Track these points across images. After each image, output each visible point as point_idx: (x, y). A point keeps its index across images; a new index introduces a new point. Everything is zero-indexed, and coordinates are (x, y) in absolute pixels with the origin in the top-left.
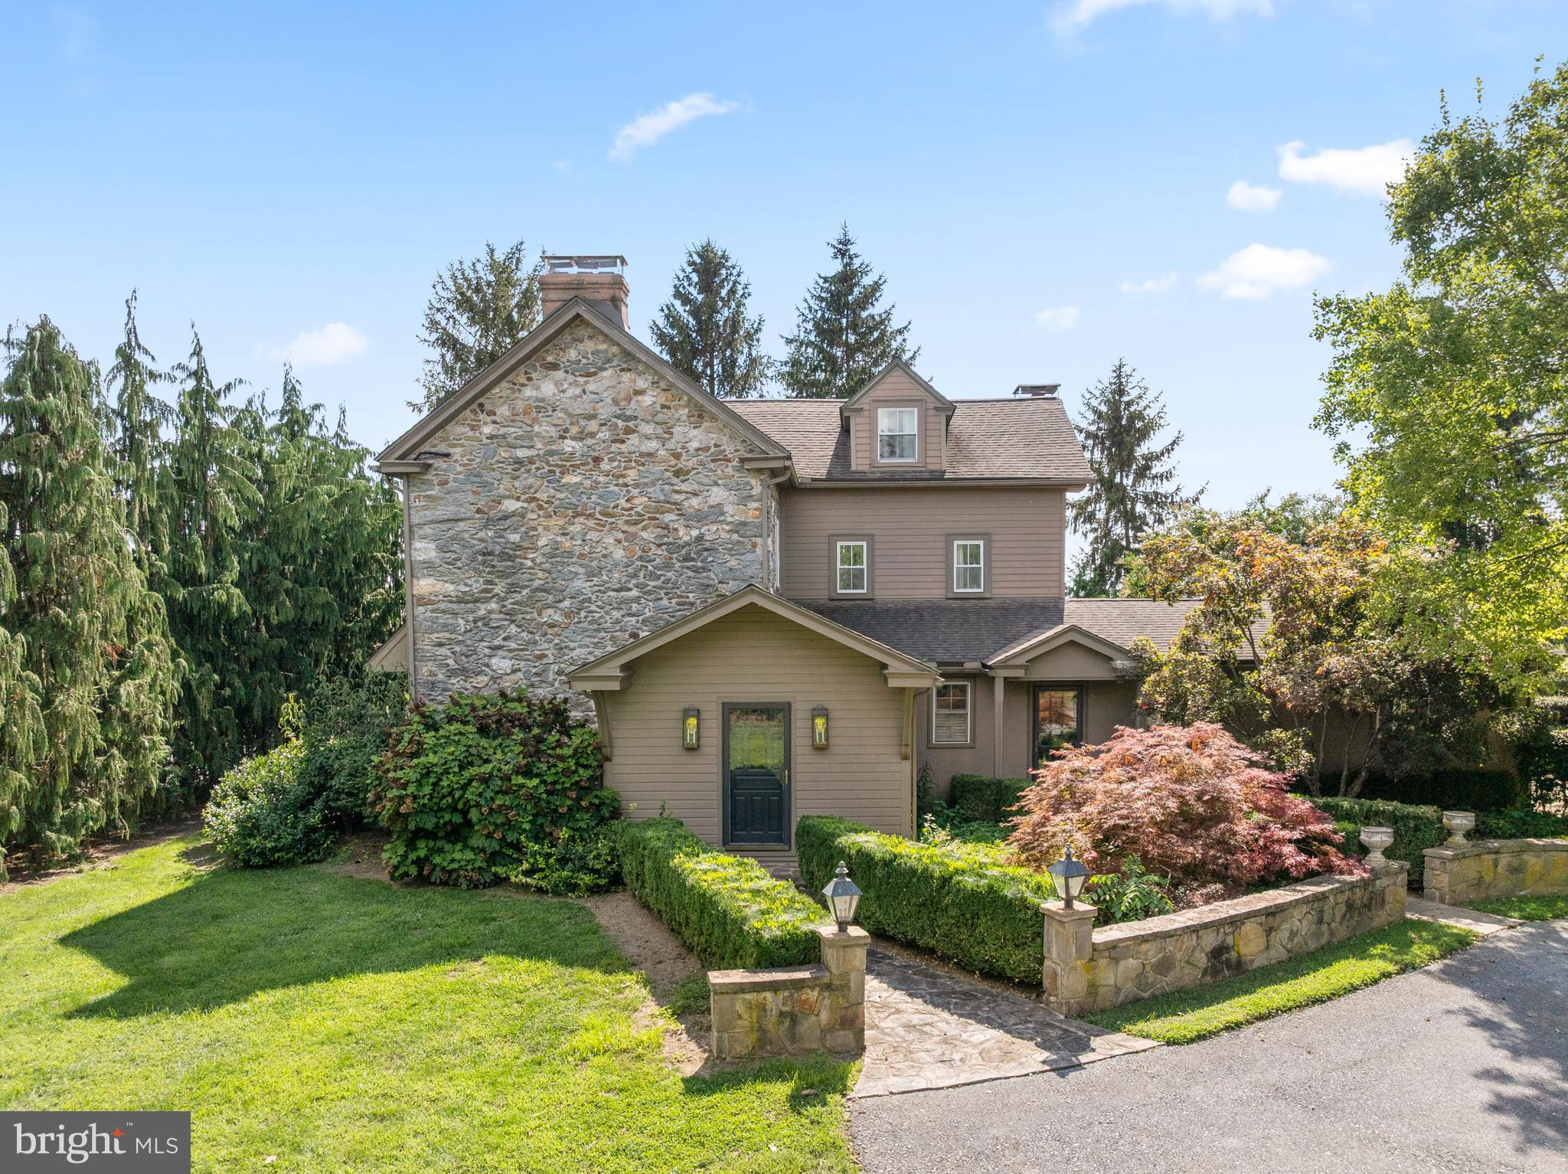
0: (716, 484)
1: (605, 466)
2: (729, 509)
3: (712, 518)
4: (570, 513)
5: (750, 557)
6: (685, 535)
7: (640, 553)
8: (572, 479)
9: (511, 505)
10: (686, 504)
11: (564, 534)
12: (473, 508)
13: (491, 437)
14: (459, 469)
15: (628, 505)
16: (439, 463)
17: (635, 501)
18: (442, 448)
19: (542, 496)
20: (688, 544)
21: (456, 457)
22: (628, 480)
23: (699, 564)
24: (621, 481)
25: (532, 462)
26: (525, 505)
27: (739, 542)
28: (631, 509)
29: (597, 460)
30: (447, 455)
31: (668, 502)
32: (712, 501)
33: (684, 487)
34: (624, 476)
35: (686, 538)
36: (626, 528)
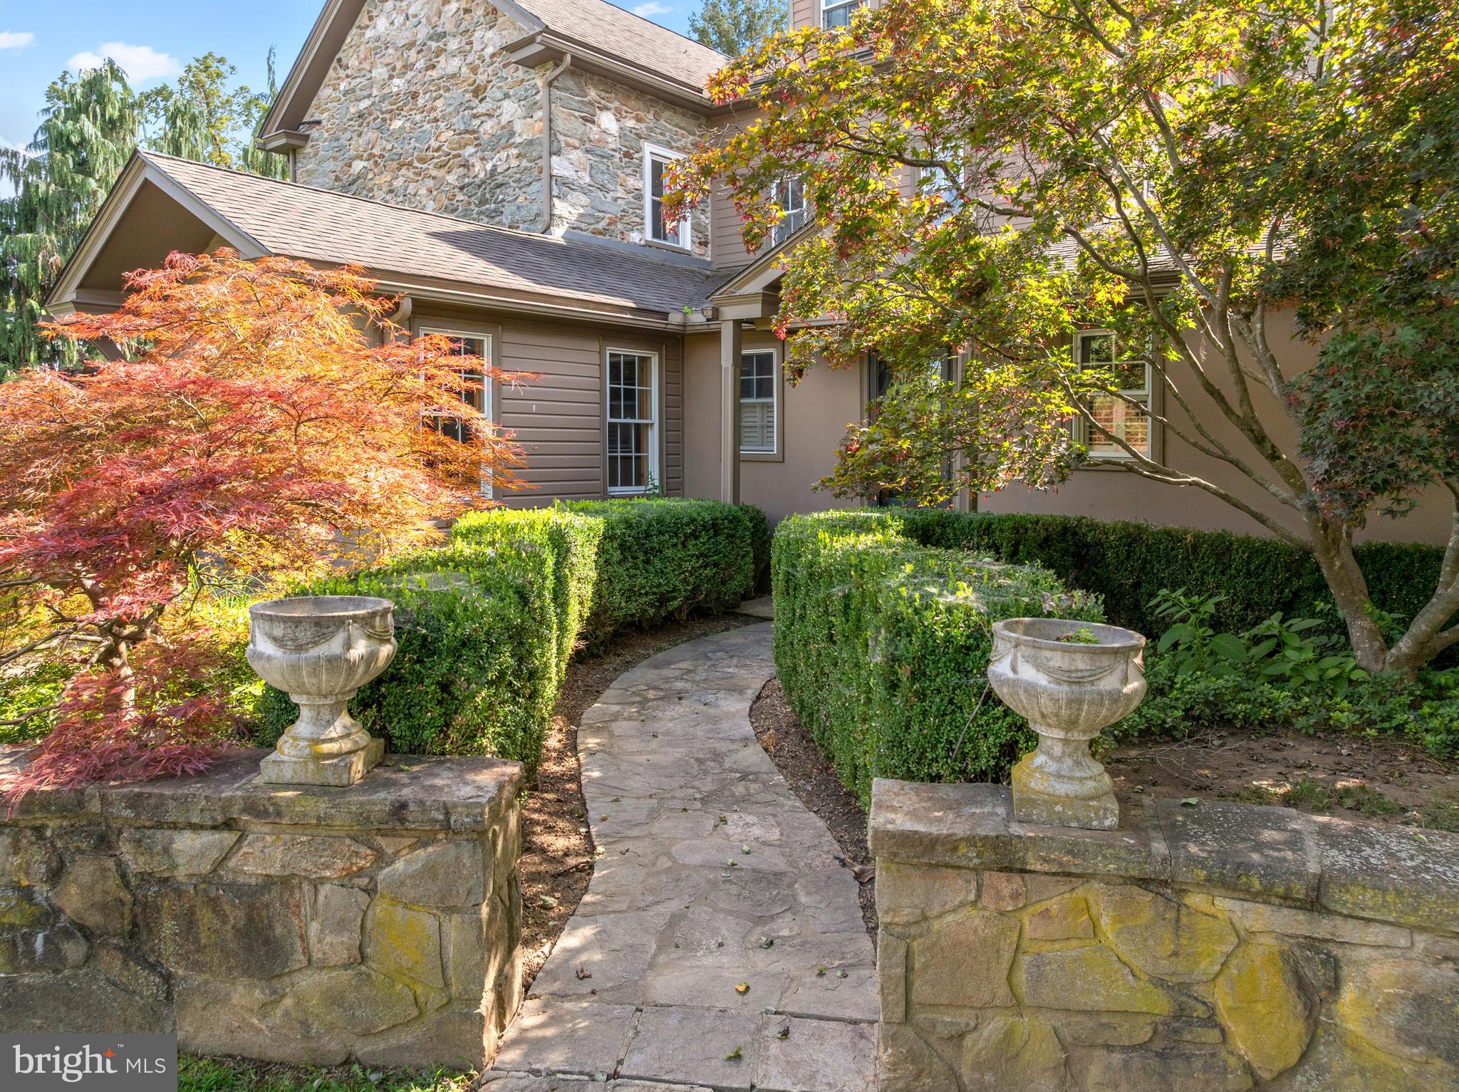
0: (507, 96)
1: (421, 102)
2: (518, 127)
3: (503, 141)
4: (395, 165)
5: (535, 187)
6: (480, 170)
7: (446, 202)
8: (397, 124)
9: (358, 166)
10: (481, 130)
11: (391, 191)
12: (333, 176)
13: (346, 93)
14: (326, 135)
15: (438, 144)
16: (314, 133)
17: (442, 138)
18: (316, 118)
19: (376, 151)
20: (483, 182)
21: (324, 123)
22: (438, 114)
23: (493, 206)
24: (433, 115)
25: (370, 114)
26: (365, 164)
27: (526, 168)
28: (438, 149)
29: (415, 96)
30: (319, 123)
31: (467, 132)
32: (505, 119)
33: (482, 108)
34: (433, 109)
35: (482, 175)
36: (434, 173)
